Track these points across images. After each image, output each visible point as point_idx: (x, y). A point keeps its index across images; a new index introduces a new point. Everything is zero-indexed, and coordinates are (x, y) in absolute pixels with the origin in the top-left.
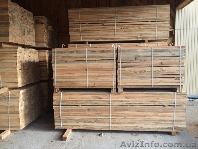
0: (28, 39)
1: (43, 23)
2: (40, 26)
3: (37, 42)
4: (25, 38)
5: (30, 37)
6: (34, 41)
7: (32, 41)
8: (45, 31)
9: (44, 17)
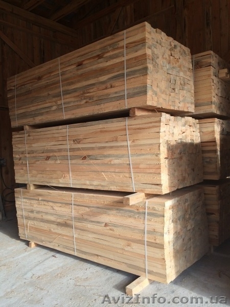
0: (181, 99)
1: (210, 66)
2: (203, 72)
3: (197, 106)
4: (176, 97)
5: (185, 95)
6: (192, 103)
7: (188, 103)
8: (213, 81)
9: (212, 52)
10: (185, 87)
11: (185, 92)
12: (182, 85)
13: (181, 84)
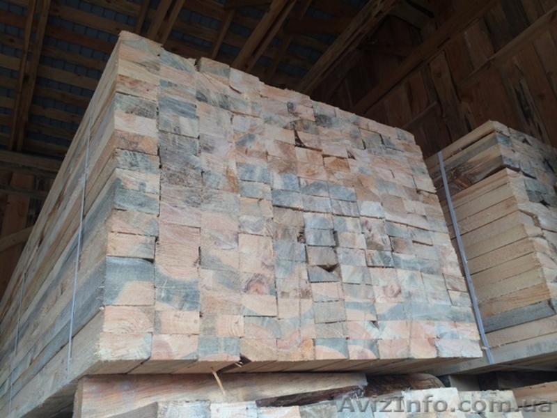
10: (403, 257)
11: (403, 274)
12: (380, 249)
13: (371, 244)
